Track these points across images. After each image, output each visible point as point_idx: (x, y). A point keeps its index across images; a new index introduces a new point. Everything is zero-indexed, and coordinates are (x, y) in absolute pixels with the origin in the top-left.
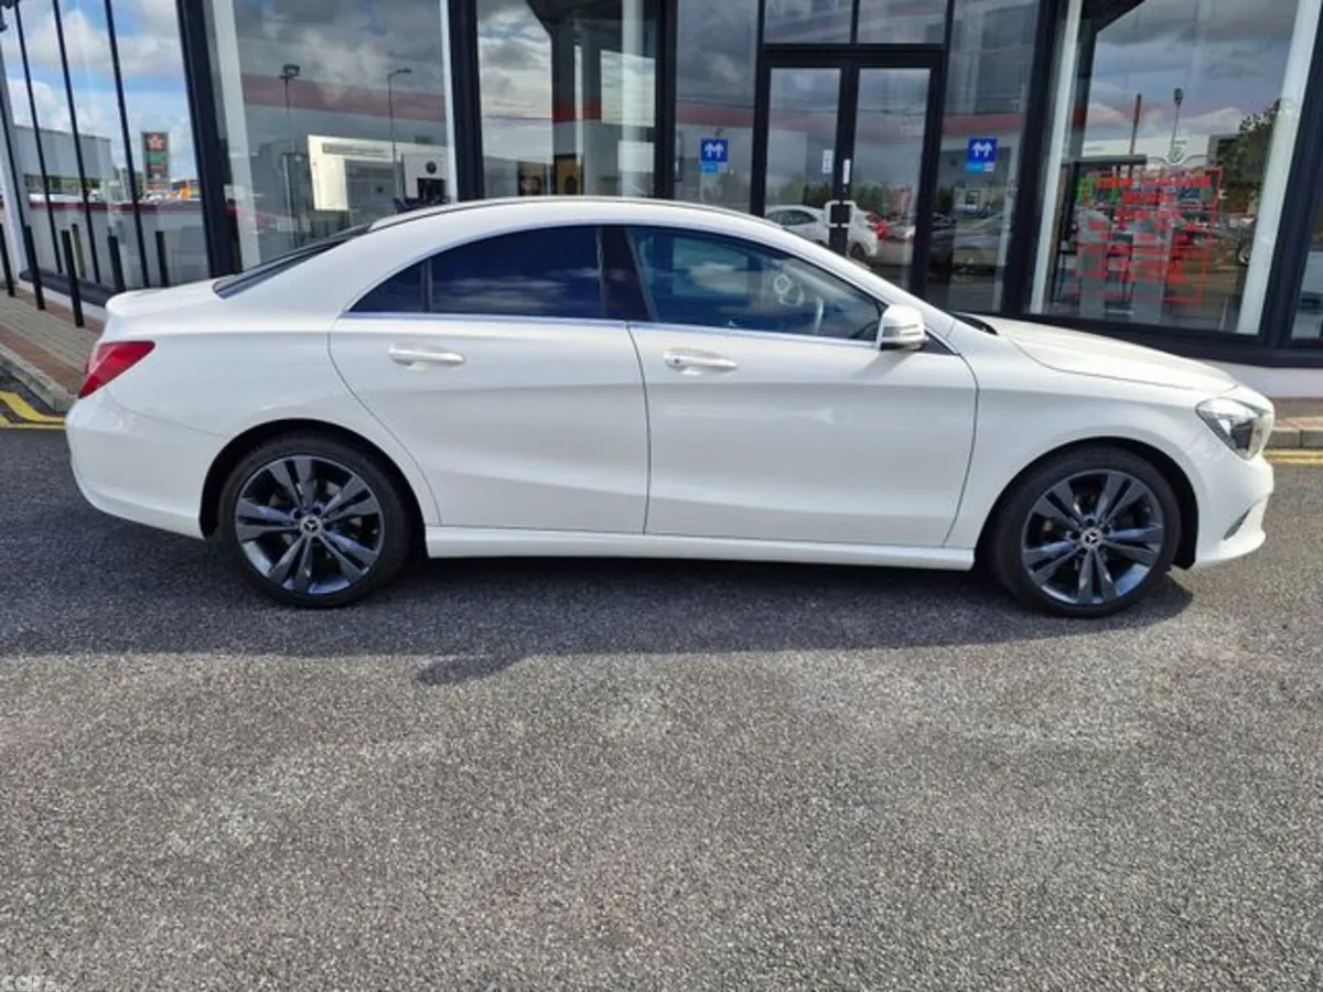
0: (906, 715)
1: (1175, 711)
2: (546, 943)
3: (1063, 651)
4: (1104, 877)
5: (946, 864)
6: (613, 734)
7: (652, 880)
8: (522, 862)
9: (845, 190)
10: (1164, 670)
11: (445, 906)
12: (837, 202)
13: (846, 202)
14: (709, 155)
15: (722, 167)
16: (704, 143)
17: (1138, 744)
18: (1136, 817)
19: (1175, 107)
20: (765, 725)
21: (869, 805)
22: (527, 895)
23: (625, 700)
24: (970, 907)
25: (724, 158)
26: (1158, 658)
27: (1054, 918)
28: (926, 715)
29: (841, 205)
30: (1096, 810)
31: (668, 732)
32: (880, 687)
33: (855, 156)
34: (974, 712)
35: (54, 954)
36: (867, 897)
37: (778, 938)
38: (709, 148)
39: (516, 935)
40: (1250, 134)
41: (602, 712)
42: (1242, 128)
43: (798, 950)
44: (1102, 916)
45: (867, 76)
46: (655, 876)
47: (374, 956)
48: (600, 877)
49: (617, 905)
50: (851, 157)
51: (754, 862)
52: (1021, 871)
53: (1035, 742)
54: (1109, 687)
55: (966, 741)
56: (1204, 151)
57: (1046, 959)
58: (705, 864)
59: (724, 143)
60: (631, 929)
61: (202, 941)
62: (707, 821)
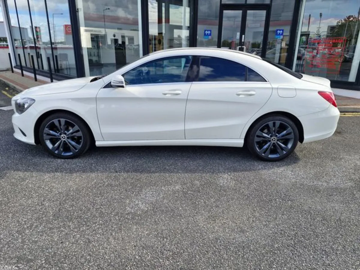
0: (292, 180)
1: (357, 178)
2: (227, 231)
3: (325, 164)
4: (354, 217)
5: (315, 214)
6: (221, 184)
7: (246, 218)
8: (213, 214)
9: (243, 43)
10: (351, 168)
11: (199, 223)
12: (240, 47)
13: (243, 47)
14: (206, 34)
15: (210, 37)
16: (205, 31)
17: (351, 186)
18: (357, 203)
19: (320, 18)
20: (258, 182)
21: (292, 201)
22: (217, 221)
23: (221, 176)
24: (324, 223)
25: (210, 35)
26: (349, 166)
27: (345, 226)
28: (297, 180)
29: (242, 47)
30: (347, 202)
31: (235, 184)
32: (283, 173)
33: (246, 34)
34: (309, 179)
35: (113, 234)
36: (299, 222)
37: (281, 230)
38: (206, 32)
39: (219, 230)
40: (340, 25)
41: (216, 179)
42: (337, 24)
43: (287, 233)
44: (356, 225)
45: (249, 12)
46: (246, 217)
47: (188, 234)
48: (233, 217)
49: (240, 223)
50: (244, 34)
51: (269, 214)
52: (333, 216)
53: (326, 186)
54: (339, 173)
55: (309, 186)
56: (326, 30)
57: (346, 235)
58: (257, 214)
59: (210, 31)
60: (246, 229)
61: (146, 231)
62: (253, 205)
